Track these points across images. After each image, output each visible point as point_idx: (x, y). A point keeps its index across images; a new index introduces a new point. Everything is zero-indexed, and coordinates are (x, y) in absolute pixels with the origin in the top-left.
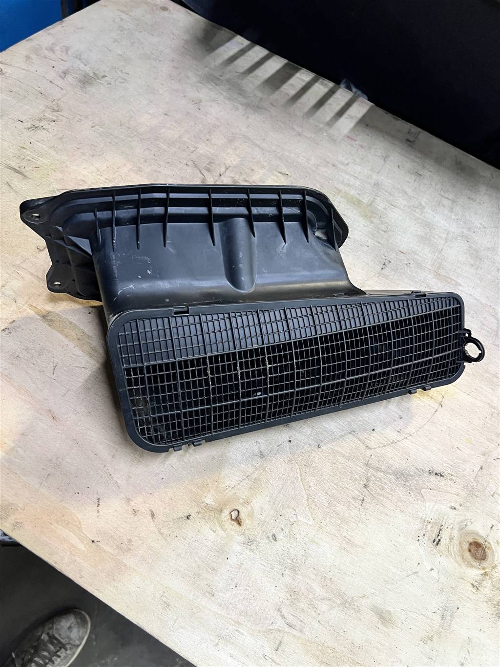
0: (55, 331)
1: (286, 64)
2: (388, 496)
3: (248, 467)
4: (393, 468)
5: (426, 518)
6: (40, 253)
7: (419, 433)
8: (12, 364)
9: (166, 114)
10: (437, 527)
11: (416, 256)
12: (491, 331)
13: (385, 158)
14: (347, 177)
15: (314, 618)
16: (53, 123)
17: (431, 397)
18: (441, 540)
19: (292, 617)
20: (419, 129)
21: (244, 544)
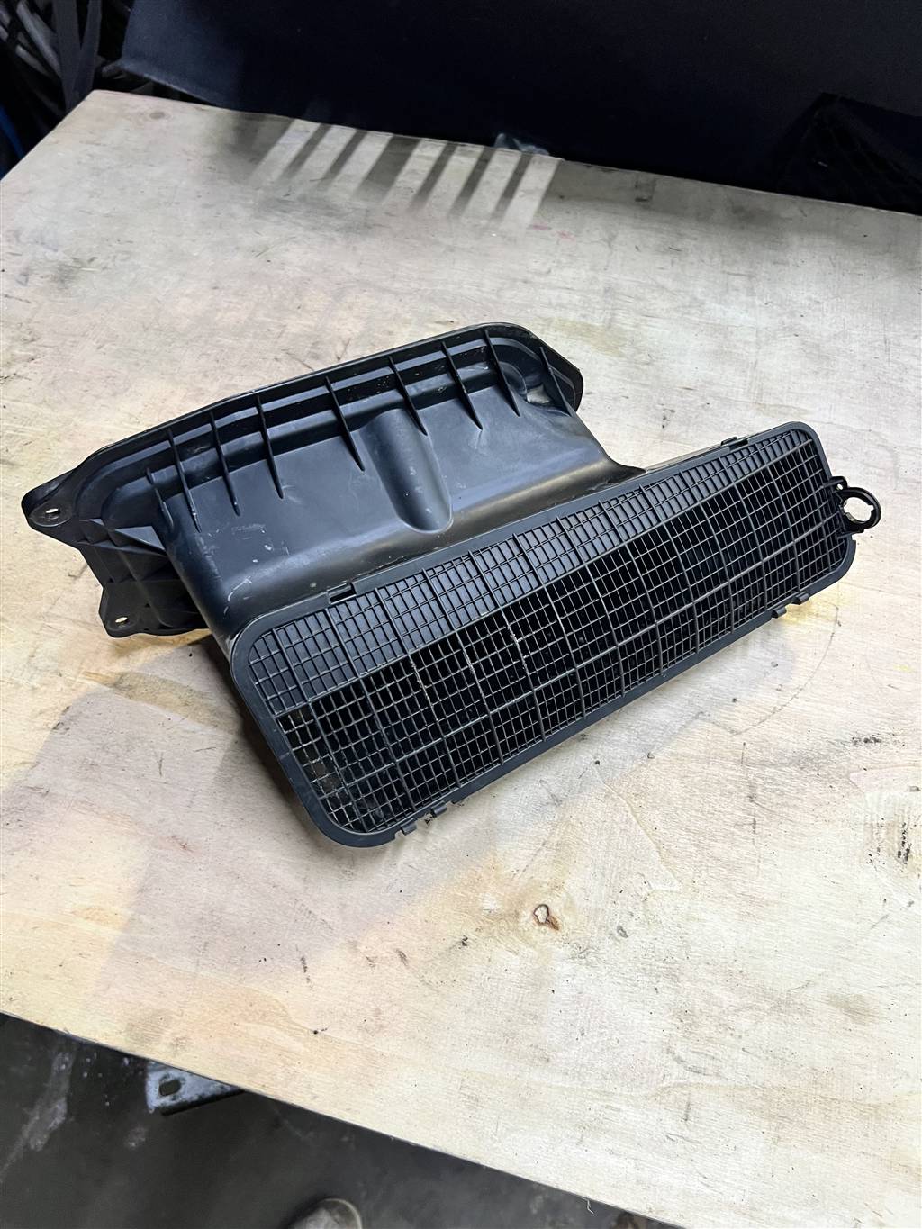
0: (140, 702)
1: (392, 140)
2: (795, 802)
3: (539, 828)
4: (790, 754)
5: (872, 820)
6: (76, 581)
7: (815, 682)
8: (86, 779)
9: (215, 288)
10: (897, 829)
11: (714, 388)
12: (883, 473)
13: (610, 241)
14: (556, 293)
15: (732, 1046)
16: (32, 363)
17: (817, 615)
18: (912, 849)
19: (695, 1055)
20: (652, 176)
21: (573, 958)
